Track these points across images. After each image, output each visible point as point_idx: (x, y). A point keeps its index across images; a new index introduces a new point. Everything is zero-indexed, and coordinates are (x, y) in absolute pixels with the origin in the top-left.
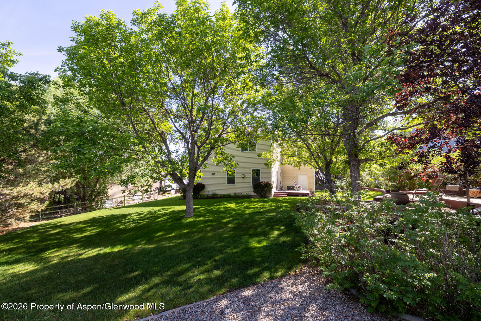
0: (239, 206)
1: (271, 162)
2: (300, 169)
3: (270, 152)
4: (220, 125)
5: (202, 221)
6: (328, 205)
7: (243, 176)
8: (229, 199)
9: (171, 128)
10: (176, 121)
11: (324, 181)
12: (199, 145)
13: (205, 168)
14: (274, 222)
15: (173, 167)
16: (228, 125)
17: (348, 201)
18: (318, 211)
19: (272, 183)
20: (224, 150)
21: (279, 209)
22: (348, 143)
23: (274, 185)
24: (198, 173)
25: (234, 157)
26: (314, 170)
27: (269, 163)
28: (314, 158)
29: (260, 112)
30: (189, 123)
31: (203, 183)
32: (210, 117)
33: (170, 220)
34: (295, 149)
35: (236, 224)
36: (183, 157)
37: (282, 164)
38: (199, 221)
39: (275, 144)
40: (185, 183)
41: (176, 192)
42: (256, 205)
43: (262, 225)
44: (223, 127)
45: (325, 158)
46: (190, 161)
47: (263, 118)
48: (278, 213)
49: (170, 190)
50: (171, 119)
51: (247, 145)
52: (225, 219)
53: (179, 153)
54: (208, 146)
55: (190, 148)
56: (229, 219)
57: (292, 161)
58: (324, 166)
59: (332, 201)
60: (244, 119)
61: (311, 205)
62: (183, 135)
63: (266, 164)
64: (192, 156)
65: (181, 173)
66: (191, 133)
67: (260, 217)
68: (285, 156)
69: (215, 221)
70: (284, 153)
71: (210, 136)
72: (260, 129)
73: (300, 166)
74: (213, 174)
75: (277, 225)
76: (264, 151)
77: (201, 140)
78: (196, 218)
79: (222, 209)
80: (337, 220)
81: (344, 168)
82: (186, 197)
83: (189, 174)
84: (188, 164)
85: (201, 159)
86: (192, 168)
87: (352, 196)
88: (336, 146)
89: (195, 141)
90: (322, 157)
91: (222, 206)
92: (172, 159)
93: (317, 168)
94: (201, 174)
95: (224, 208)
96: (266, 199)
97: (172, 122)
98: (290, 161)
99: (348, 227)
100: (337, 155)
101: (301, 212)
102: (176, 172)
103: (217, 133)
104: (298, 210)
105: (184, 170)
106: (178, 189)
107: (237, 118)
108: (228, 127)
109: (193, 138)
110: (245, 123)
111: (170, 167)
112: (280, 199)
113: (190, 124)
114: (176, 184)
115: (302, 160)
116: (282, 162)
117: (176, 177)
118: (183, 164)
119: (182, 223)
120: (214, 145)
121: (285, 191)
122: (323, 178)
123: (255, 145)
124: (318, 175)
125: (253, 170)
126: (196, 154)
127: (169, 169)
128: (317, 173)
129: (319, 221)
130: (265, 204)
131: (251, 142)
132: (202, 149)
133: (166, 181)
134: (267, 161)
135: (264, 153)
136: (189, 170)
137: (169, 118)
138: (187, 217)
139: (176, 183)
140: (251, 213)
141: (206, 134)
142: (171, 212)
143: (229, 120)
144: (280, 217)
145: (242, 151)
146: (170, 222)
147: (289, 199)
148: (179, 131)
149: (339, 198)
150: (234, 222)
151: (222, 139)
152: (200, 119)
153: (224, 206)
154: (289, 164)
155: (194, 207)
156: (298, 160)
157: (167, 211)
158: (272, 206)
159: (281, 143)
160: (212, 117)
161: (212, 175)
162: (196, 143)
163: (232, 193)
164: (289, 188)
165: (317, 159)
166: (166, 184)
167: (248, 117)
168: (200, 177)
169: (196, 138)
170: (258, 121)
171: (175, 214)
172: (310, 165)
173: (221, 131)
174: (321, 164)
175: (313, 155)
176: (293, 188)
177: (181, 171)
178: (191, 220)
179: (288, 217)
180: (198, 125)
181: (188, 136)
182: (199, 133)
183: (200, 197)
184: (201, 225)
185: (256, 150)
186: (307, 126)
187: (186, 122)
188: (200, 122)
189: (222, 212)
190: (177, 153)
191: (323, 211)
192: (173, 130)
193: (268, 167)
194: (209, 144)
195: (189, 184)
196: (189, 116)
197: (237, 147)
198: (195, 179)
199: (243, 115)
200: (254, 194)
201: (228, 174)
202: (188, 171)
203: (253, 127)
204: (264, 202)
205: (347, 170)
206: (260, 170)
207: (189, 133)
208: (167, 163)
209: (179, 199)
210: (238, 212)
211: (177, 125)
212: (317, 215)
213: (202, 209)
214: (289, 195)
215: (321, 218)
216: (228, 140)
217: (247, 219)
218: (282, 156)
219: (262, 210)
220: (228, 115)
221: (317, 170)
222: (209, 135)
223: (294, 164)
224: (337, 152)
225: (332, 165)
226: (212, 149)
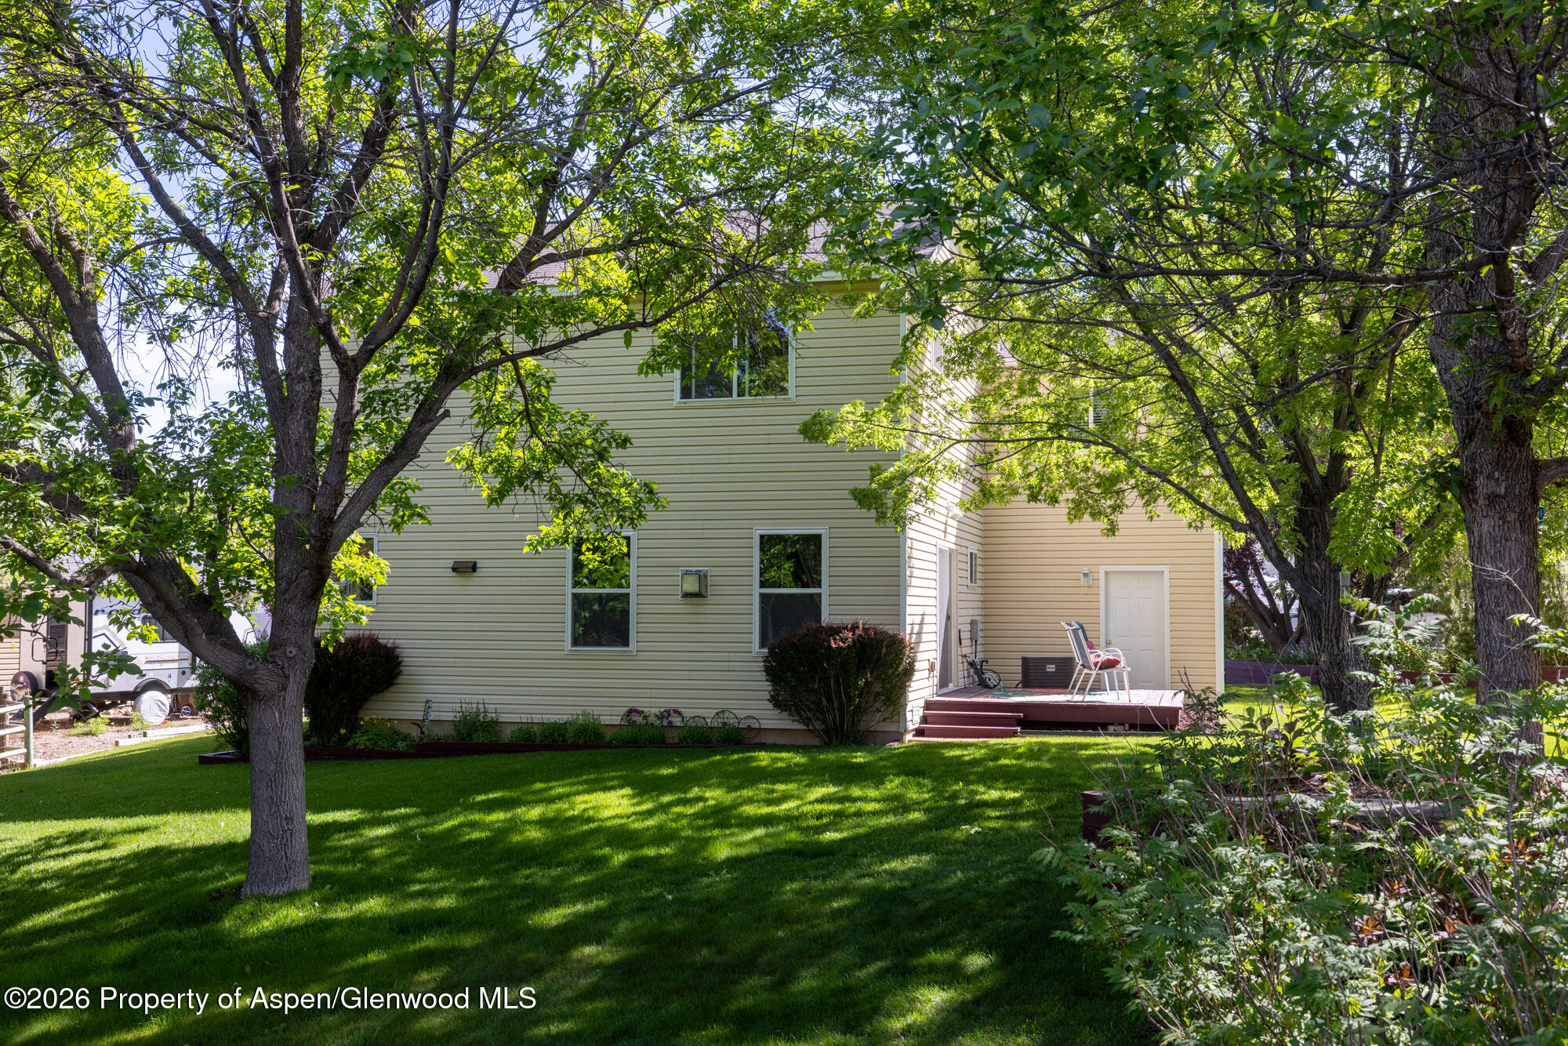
0: (664, 808)
1: (903, 476)
2: (1112, 530)
3: (894, 403)
4: (512, 194)
5: (375, 921)
6: (1308, 791)
7: (691, 585)
8: (583, 756)
9: (125, 213)
10: (168, 161)
11: (1284, 619)
12: (351, 342)
13: (397, 526)
14: (922, 920)
15: (147, 514)
16: (579, 194)
17: (1448, 762)
18: (1232, 838)
19: (908, 632)
20: (549, 382)
21: (956, 825)
22: (1460, 342)
23: (927, 654)
24: (347, 560)
25: (624, 442)
26: (1216, 540)
27: (887, 485)
28: (1216, 446)
29: (817, 94)
30: (272, 170)
31: (386, 638)
32: (433, 133)
33: (125, 922)
34: (1077, 383)
35: (633, 939)
36: (228, 438)
37: (986, 494)
38: (356, 922)
39: (932, 350)
40: (251, 640)
41: (181, 705)
42: (786, 797)
43: (828, 943)
44: (542, 208)
45: (1299, 454)
46: (278, 468)
47: (837, 144)
48: (950, 856)
49: (134, 695)
50: (128, 140)
51: (719, 347)
52: (557, 904)
53: (195, 409)
54: (421, 355)
55: (281, 366)
56: (580, 907)
57: (1057, 475)
58: (1291, 510)
59: (1334, 761)
60: (698, 149)
61: (1184, 792)
62: (226, 268)
63: (864, 498)
64: (296, 429)
65: (212, 556)
66: (288, 252)
67: (817, 885)
68: (1007, 432)
69: (476, 924)
70: (995, 410)
71: (439, 277)
72: (819, 230)
73: (1116, 508)
74: (465, 568)
75: (940, 942)
76: (849, 397)
77: (369, 307)
78: (328, 901)
79: (534, 834)
80: (1367, 899)
81: (1430, 522)
82: (256, 742)
83: (276, 567)
84: (270, 494)
85: (366, 452)
86: (301, 524)
87: (1472, 723)
88: (1374, 364)
89: (314, 312)
90: (1277, 447)
91: (535, 813)
92: (143, 447)
93: (1236, 526)
94: (376, 569)
95: (543, 822)
96: (860, 757)
97: (139, 161)
98: (1044, 474)
99: (1443, 945)
100: (1384, 429)
101: (1107, 844)
102: (171, 552)
103: (491, 257)
104: (1091, 828)
105: (234, 542)
106: (192, 682)
107: (643, 139)
108: (578, 211)
109: (304, 294)
110: (709, 183)
111: (125, 518)
112: (968, 754)
113: (275, 185)
114: (173, 649)
115: (1135, 463)
116: (979, 482)
117: (174, 593)
118: (223, 493)
119: (219, 941)
120: (467, 346)
121: (1007, 691)
122: (1285, 597)
123: (782, 352)
124: (1243, 577)
125: (767, 542)
126: (328, 410)
127: (114, 529)
128: (1238, 562)
129: (1239, 910)
130: (856, 792)
131: (755, 326)
132: (371, 379)
133: (100, 621)
134: (875, 471)
135: (850, 412)
136: (277, 539)
137: (111, 134)
138: (261, 898)
139: (177, 638)
140: (750, 858)
141: (407, 266)
142: (136, 856)
143: (586, 158)
144: (965, 886)
145: (686, 393)
146: (128, 934)
147: (1033, 753)
148: (192, 236)
149: (1386, 743)
150: (623, 926)
151: (533, 304)
152: (357, 146)
153: (551, 810)
154: (1033, 497)
155: (315, 818)
156: (1098, 466)
157: (105, 855)
158: (906, 809)
159: (976, 338)
160: (448, 132)
161: (456, 580)
162: (325, 330)
163: (610, 715)
164: (1035, 674)
165: (1239, 460)
166: (97, 646)
167: (729, 136)
168: (365, 591)
169: (327, 292)
170: (804, 169)
171: (169, 872)
172: (1185, 504)
173: (520, 241)
174: (1265, 498)
175: (1209, 428)
176: (1060, 674)
177: (212, 542)
178: (293, 914)
179: (1024, 883)
180: (345, 194)
181: (268, 272)
182: (350, 256)
183: (361, 740)
184: (364, 950)
185: (791, 385)
186: (1160, 208)
187: (251, 166)
188: (361, 173)
189: (530, 855)
190: (183, 410)
191: (1269, 834)
192: (146, 230)
193: (881, 517)
194: (429, 341)
195: (273, 645)
196: (271, 118)
197: (650, 367)
198: (325, 606)
199: (691, 117)
200: (771, 719)
201: (578, 566)
202: (269, 550)
203: (768, 212)
204: (849, 774)
205: (1449, 541)
206: (817, 539)
207: (269, 255)
208: (101, 480)
209: (202, 757)
210: (651, 852)
211: (175, 187)
212: (1224, 867)
213: (381, 831)
214: (1034, 720)
215: (1252, 882)
216: (575, 311)
217: (713, 906)
218: (987, 434)
219: (830, 836)
220: (580, 115)
221: (1241, 538)
222: (428, 270)
223: (1070, 494)
224: (1382, 406)
225: (1346, 503)
226: (452, 374)
